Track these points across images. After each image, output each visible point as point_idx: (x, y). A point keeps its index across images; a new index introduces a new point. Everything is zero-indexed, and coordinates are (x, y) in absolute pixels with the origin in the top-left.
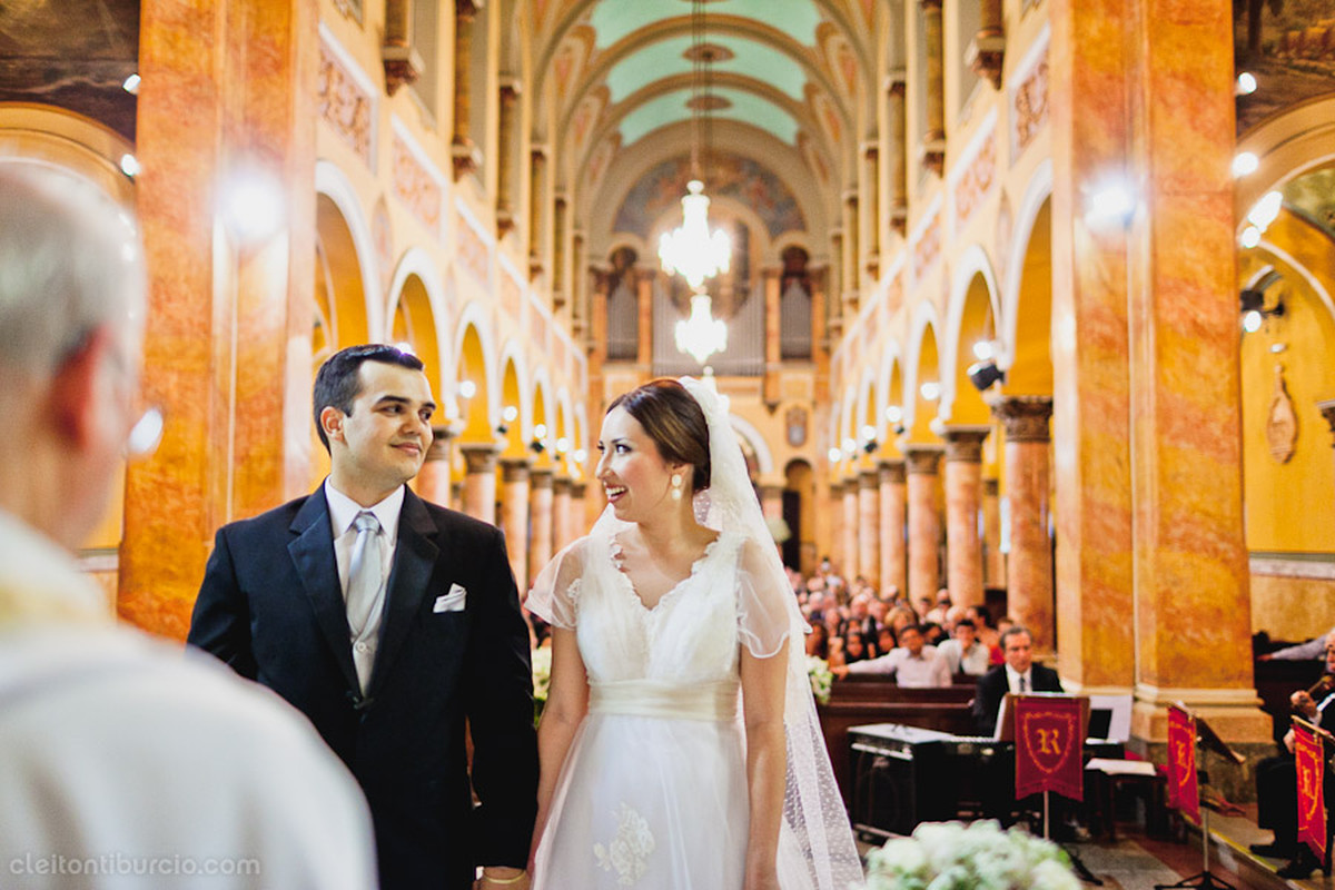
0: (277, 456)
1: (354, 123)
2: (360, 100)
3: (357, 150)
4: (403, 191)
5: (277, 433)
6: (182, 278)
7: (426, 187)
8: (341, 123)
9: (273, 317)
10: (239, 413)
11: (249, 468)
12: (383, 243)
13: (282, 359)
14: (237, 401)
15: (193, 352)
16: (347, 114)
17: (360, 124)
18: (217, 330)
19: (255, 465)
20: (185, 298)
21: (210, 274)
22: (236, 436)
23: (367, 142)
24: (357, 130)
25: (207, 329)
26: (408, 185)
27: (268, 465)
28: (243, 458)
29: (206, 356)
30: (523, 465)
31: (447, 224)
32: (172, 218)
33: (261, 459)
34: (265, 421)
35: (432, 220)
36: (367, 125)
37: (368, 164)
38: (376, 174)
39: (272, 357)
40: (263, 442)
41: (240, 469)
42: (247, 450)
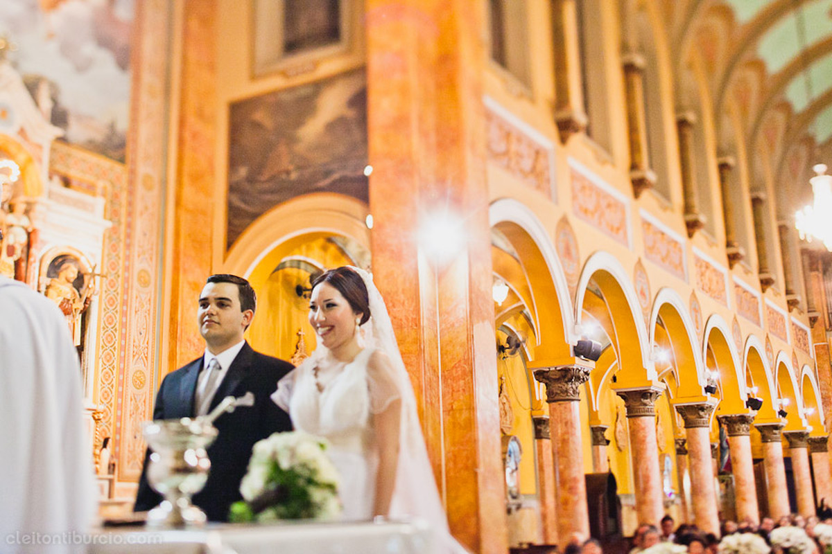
0: (471, 408)
1: (533, 170)
2: (537, 153)
3: (538, 187)
4: (586, 211)
5: (470, 391)
6: (400, 290)
7: (609, 206)
8: (522, 171)
9: (461, 310)
10: (445, 379)
11: (454, 417)
12: (567, 252)
13: (470, 338)
14: (443, 372)
15: (409, 340)
16: (527, 164)
17: (539, 168)
18: (424, 322)
19: (457, 415)
20: (403, 303)
21: (417, 285)
22: (444, 396)
23: (548, 181)
24: (538, 174)
25: (417, 323)
26: (591, 206)
27: (465, 415)
28: (450, 411)
29: (417, 341)
30: (743, 419)
31: (633, 231)
32: (392, 252)
33: (461, 410)
34: (462, 382)
35: (618, 229)
36: (547, 168)
37: (550, 195)
38: (557, 203)
39: (463, 338)
40: (462, 397)
41: (448, 418)
42: (452, 404)
